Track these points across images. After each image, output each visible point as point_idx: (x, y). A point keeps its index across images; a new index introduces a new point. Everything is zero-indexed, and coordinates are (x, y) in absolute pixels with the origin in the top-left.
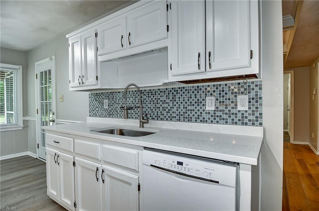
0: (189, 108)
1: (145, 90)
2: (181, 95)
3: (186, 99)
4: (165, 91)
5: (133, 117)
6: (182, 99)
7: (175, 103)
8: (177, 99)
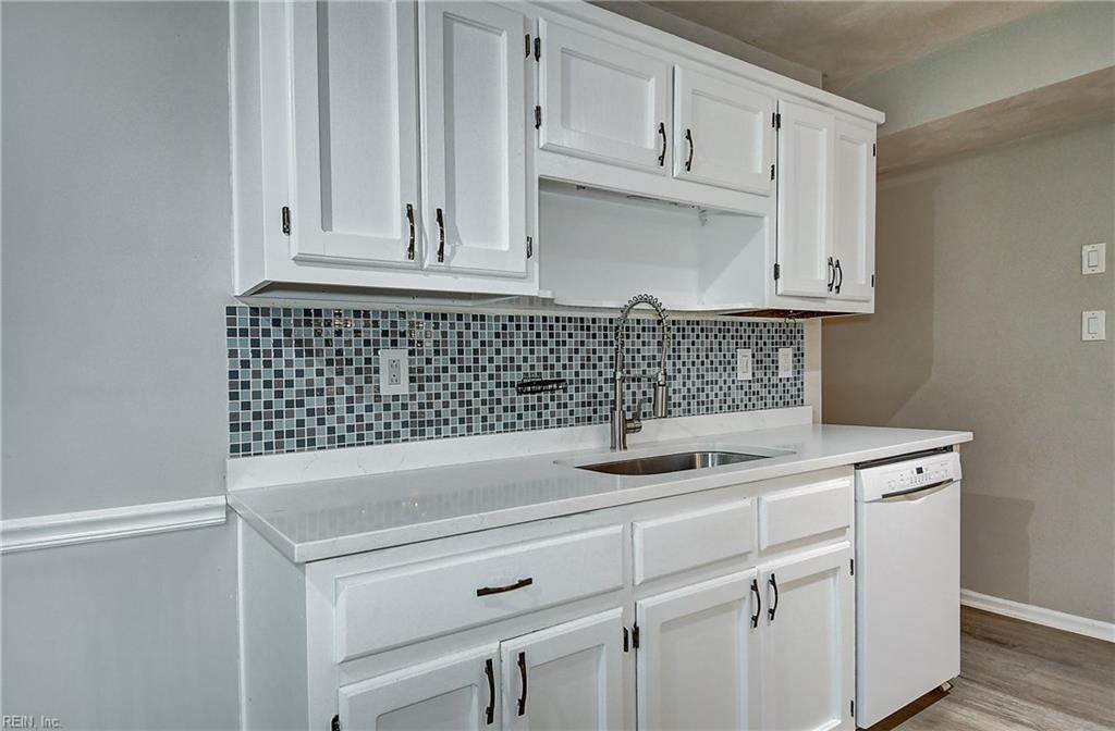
0: (710, 377)
1: (594, 321)
2: (693, 343)
3: (703, 354)
4: (654, 330)
5: (547, 422)
6: (693, 354)
7: (679, 364)
8: (684, 354)
